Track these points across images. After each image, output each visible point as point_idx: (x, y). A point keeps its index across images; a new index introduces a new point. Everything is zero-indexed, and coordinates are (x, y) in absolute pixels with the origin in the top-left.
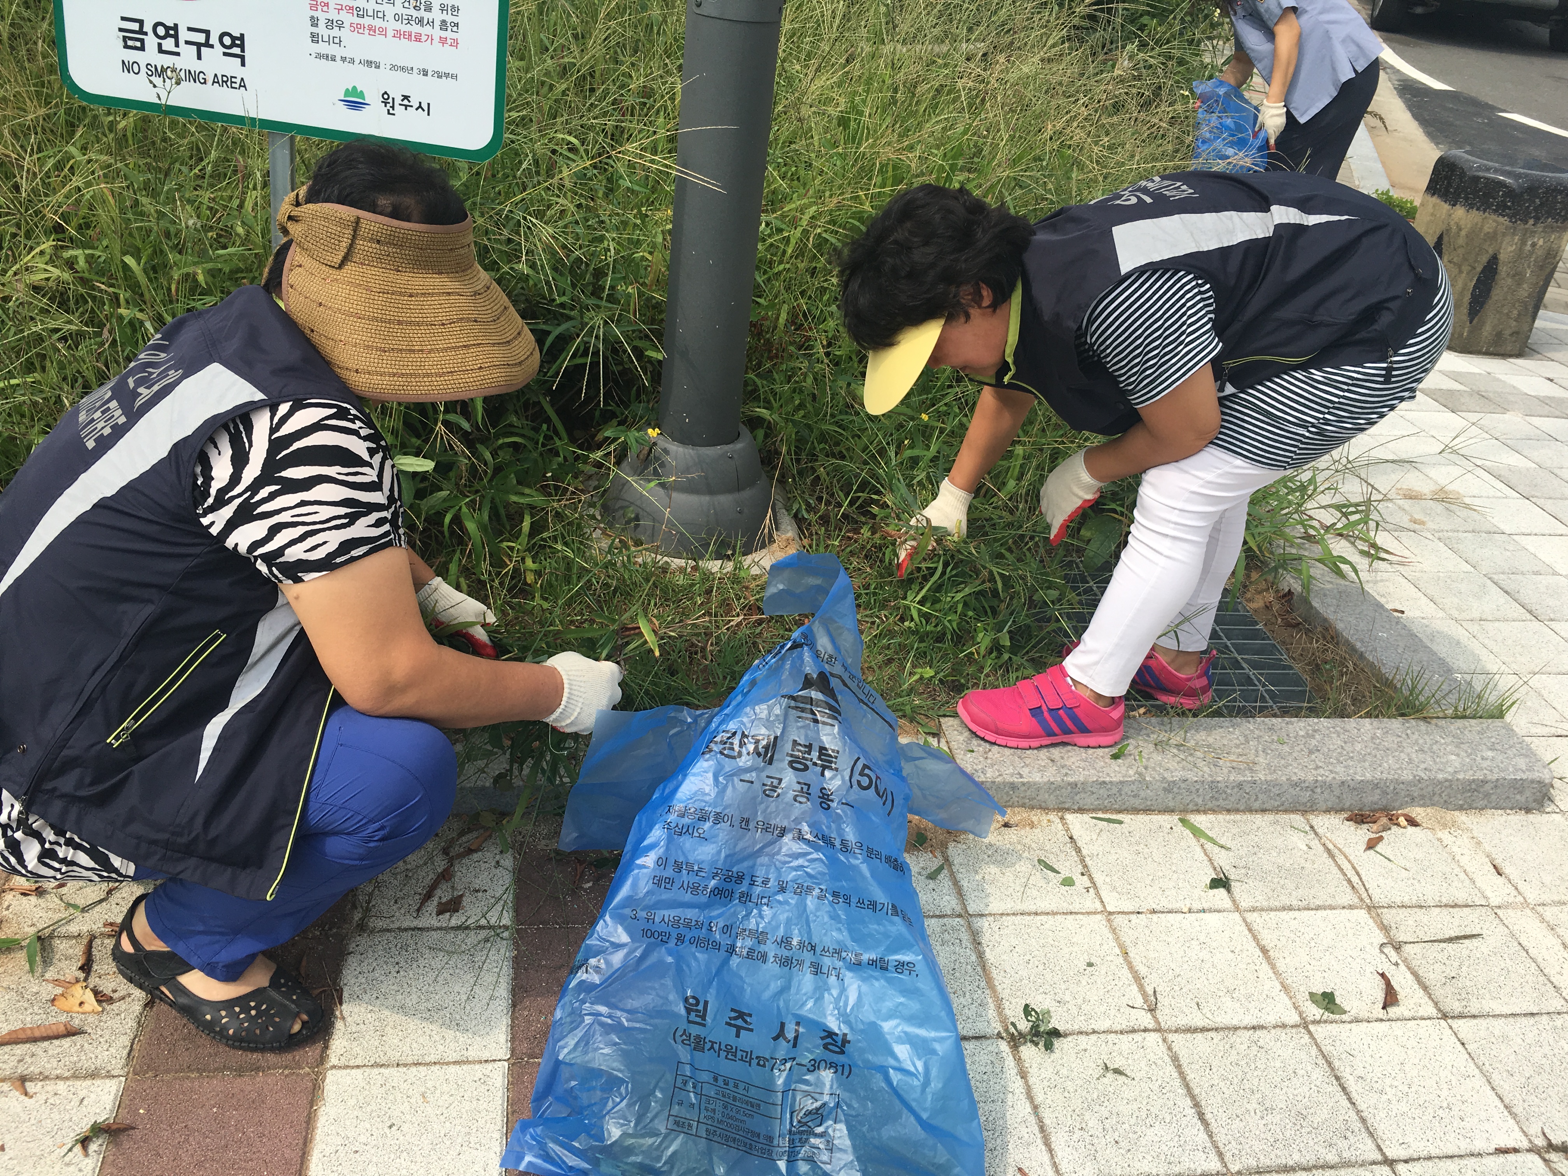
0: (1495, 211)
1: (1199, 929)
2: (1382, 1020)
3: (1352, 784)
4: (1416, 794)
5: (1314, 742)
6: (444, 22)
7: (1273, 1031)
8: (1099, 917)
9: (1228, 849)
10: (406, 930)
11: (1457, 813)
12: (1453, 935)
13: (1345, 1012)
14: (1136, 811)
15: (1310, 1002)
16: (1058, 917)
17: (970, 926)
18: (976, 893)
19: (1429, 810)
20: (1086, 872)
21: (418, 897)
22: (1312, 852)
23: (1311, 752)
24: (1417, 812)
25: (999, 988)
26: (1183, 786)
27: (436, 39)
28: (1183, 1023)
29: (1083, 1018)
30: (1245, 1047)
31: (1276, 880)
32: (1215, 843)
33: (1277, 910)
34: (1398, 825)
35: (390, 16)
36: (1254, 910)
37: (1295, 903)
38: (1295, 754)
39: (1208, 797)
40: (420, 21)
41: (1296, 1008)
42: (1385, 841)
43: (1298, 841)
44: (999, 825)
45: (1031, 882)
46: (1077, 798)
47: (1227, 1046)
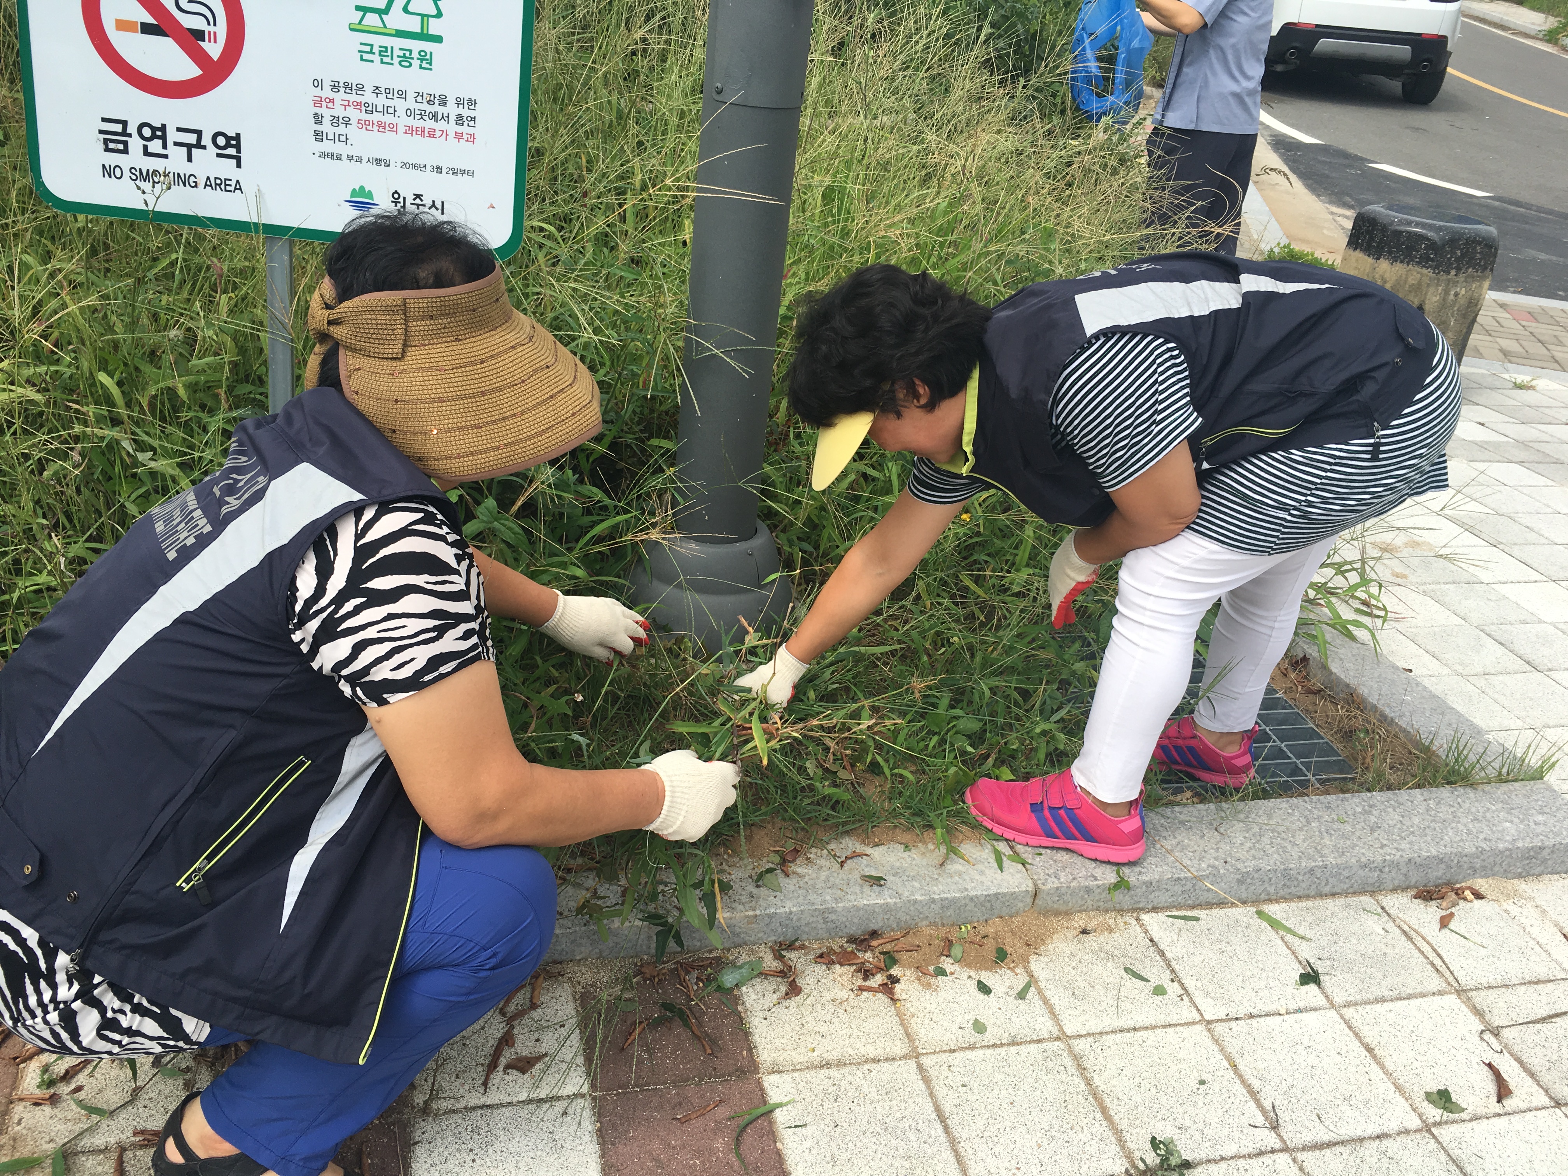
0: (1419, 263)
1: (1300, 1031)
2: (1499, 1115)
3: (1418, 860)
4: (1478, 866)
5: (1373, 819)
6: (459, 117)
7: (1399, 1139)
8: (1199, 1027)
9: (1309, 940)
10: (474, 1109)
11: (1516, 881)
12: (1545, 1014)
13: (1463, 1110)
14: (1209, 905)
15: (1426, 1102)
16: (1158, 1031)
17: (1071, 1051)
18: (1070, 1012)
19: (1490, 880)
20: (1175, 978)
21: (481, 1069)
22: (1390, 936)
23: (1372, 830)
24: (1480, 884)
25: (1116, 1118)
26: (1256, 876)
27: (452, 134)
28: (1308, 1139)
29: (1208, 1144)
30: (1375, 1159)
31: (1363, 970)
32: (1295, 934)
33: (1370, 1003)
34: (1465, 899)
35: (401, 111)
36: (1348, 1005)
37: (1387, 994)
38: (1358, 834)
39: (1280, 886)
40: (434, 116)
41: (1414, 1110)
42: (1456, 917)
43: (1374, 924)
44: (1076, 933)
45: (1122, 994)
46: (1152, 896)
47: (1358, 1161)
